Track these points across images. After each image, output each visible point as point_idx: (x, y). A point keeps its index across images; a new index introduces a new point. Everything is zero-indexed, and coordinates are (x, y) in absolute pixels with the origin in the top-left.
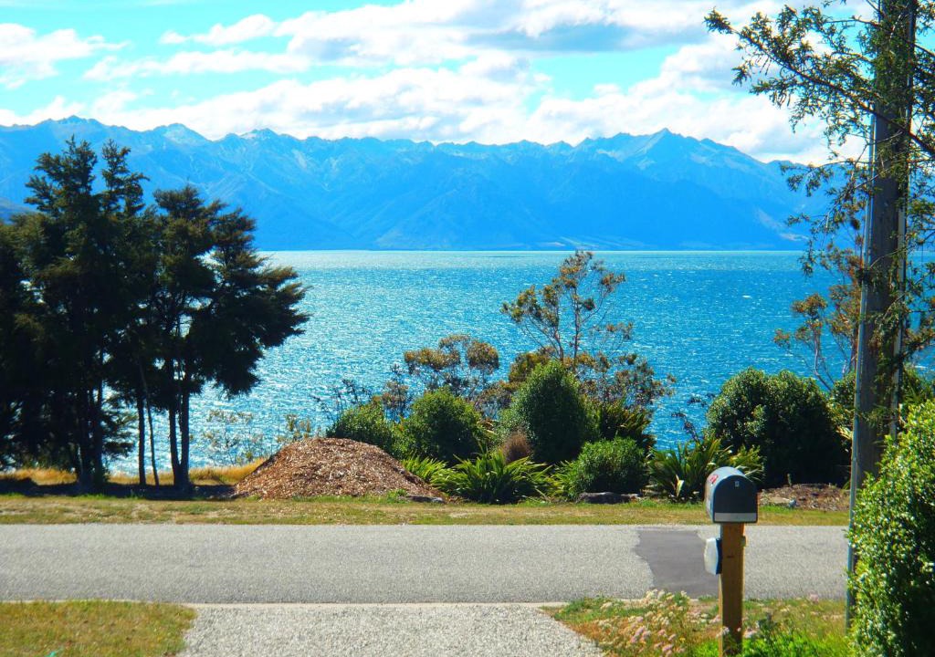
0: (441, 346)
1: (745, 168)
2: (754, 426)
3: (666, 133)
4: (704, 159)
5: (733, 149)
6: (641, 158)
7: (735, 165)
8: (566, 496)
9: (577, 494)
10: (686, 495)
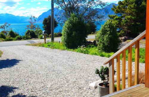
8: (15, 40)
9: (17, 40)
10: (26, 39)
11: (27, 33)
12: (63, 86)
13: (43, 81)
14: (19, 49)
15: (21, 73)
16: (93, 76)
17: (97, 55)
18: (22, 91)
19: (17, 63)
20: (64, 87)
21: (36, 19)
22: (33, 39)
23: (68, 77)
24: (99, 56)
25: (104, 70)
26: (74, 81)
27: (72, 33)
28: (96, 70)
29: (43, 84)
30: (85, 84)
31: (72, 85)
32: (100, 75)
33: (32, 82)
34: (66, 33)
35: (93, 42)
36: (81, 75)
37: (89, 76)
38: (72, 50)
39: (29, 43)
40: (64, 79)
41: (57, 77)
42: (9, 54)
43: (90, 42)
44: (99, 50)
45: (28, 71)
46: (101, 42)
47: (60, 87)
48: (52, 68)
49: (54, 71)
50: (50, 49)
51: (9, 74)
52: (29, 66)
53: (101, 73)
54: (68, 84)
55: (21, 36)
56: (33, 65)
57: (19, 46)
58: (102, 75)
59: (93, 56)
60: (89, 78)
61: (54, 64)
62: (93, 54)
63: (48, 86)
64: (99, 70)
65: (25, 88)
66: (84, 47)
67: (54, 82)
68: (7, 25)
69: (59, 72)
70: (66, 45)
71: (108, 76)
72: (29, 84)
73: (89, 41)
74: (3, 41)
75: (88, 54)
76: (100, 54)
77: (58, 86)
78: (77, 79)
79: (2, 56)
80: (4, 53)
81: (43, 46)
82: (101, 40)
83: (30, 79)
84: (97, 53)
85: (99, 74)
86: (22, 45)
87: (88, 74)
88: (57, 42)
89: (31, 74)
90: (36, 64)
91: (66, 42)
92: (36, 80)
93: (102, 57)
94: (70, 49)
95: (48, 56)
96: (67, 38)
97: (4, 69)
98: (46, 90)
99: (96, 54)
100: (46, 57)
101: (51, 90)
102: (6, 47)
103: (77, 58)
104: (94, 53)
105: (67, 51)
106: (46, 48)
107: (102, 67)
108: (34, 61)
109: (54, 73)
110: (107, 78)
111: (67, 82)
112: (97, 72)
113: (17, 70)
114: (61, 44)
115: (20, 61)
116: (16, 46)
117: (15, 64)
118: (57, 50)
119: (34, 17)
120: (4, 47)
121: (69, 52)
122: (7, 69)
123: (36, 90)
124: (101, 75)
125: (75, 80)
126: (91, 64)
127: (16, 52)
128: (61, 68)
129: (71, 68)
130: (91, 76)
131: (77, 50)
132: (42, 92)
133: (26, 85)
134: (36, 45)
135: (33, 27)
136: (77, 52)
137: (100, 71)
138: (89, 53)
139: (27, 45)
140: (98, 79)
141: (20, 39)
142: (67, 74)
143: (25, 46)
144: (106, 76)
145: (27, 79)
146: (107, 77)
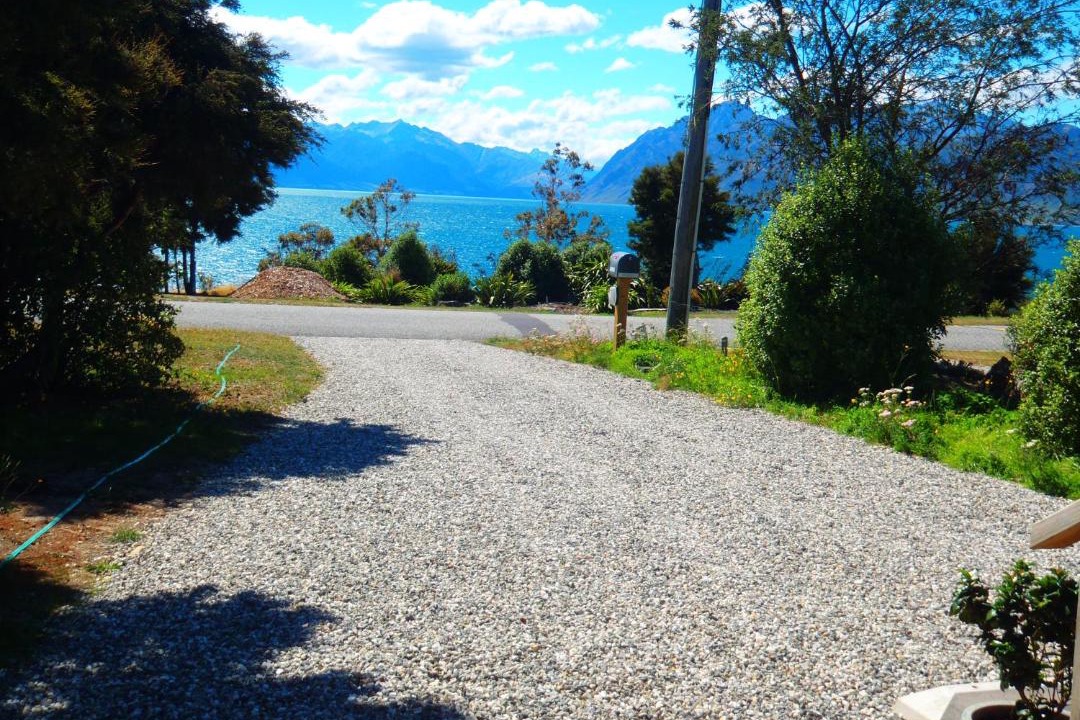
0: (301, 230)
1: (448, 146)
2: (524, 272)
3: (401, 121)
4: (422, 139)
5: (440, 134)
6: (385, 136)
7: (440, 144)
8: (427, 304)
9: (435, 302)
10: (497, 304)
11: (512, 266)
12: (679, 672)
13: (535, 609)
14: (435, 365)
15: (400, 526)
16: (940, 635)
17: (1011, 477)
18: (368, 655)
19: (390, 457)
20: (685, 685)
21: (587, 176)
22: (545, 307)
23: (732, 610)
24: (1020, 486)
25: (1038, 594)
26: (771, 649)
27: (826, 285)
28: (961, 588)
29: (527, 636)
30: (863, 693)
31: (748, 682)
32: (987, 636)
33: (451, 605)
34: (777, 277)
35: (986, 370)
36: (839, 613)
37: (908, 635)
38: (812, 410)
39: (512, 332)
40: (702, 621)
41: (645, 596)
42: (358, 388)
43: (962, 373)
44: (1029, 437)
45: (447, 518)
46: (1052, 375)
47: (650, 680)
48: (624, 522)
49: (635, 546)
50: (648, 385)
51: (316, 521)
52: (469, 484)
53: (1006, 621)
54: (720, 666)
55: (467, 282)
56: (498, 482)
57: (440, 346)
58: (1007, 637)
59: (972, 477)
60: (908, 645)
61: (646, 496)
62: (973, 463)
63: (560, 656)
64: (984, 592)
65: (390, 641)
66: (903, 396)
67: (617, 631)
68: (395, 197)
69: (669, 562)
70: (767, 371)
71: (1067, 658)
72: (427, 612)
73: (954, 362)
74: (350, 301)
75: (929, 456)
76: (1036, 473)
77: (639, 664)
78: (800, 640)
79: (314, 394)
80: (330, 377)
81: (602, 364)
82: (1056, 356)
83: (445, 581)
84: (1007, 456)
85: (987, 627)
86: (464, 338)
87: (906, 615)
88: (705, 346)
89: (464, 545)
90: (517, 477)
91: (769, 345)
92: (488, 596)
93: (1052, 493)
94: (792, 407)
95: (616, 438)
96: (780, 322)
97: (294, 483)
98: (541, 681)
99: (997, 468)
100: (600, 439)
101: (580, 690)
102: (353, 341)
103: (838, 479)
104: (986, 453)
105: (769, 415)
106: (619, 378)
107: (1023, 566)
108: (510, 454)
109: (631, 563)
110: (1060, 678)
111: (717, 651)
112: (971, 605)
113: (380, 507)
114: (731, 363)
115: (419, 441)
116: (417, 342)
117: (379, 463)
118: (693, 400)
119: (574, 158)
120: (340, 342)
121: (781, 423)
122: (312, 484)
123: (465, 673)
124: (999, 633)
125: (782, 641)
126: (945, 538)
127: (407, 380)
128: (694, 538)
129: (772, 549)
130: (923, 631)
131: (847, 417)
132: (505, 696)
133: (410, 618)
134: (552, 350)
135: (562, 228)
136: (850, 431)
137: (992, 599)
138: (940, 450)
139: (493, 341)
140: (984, 672)
141: (458, 297)
142: (728, 586)
143: (475, 349)
144: (1048, 652)
145: (425, 578)
146: (1059, 666)
